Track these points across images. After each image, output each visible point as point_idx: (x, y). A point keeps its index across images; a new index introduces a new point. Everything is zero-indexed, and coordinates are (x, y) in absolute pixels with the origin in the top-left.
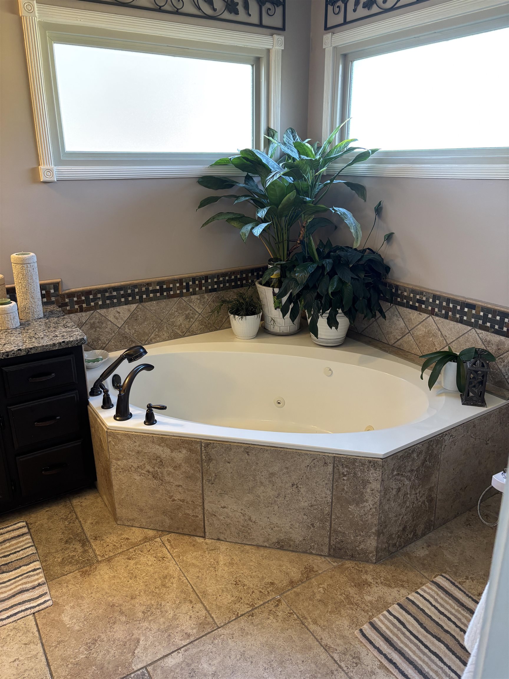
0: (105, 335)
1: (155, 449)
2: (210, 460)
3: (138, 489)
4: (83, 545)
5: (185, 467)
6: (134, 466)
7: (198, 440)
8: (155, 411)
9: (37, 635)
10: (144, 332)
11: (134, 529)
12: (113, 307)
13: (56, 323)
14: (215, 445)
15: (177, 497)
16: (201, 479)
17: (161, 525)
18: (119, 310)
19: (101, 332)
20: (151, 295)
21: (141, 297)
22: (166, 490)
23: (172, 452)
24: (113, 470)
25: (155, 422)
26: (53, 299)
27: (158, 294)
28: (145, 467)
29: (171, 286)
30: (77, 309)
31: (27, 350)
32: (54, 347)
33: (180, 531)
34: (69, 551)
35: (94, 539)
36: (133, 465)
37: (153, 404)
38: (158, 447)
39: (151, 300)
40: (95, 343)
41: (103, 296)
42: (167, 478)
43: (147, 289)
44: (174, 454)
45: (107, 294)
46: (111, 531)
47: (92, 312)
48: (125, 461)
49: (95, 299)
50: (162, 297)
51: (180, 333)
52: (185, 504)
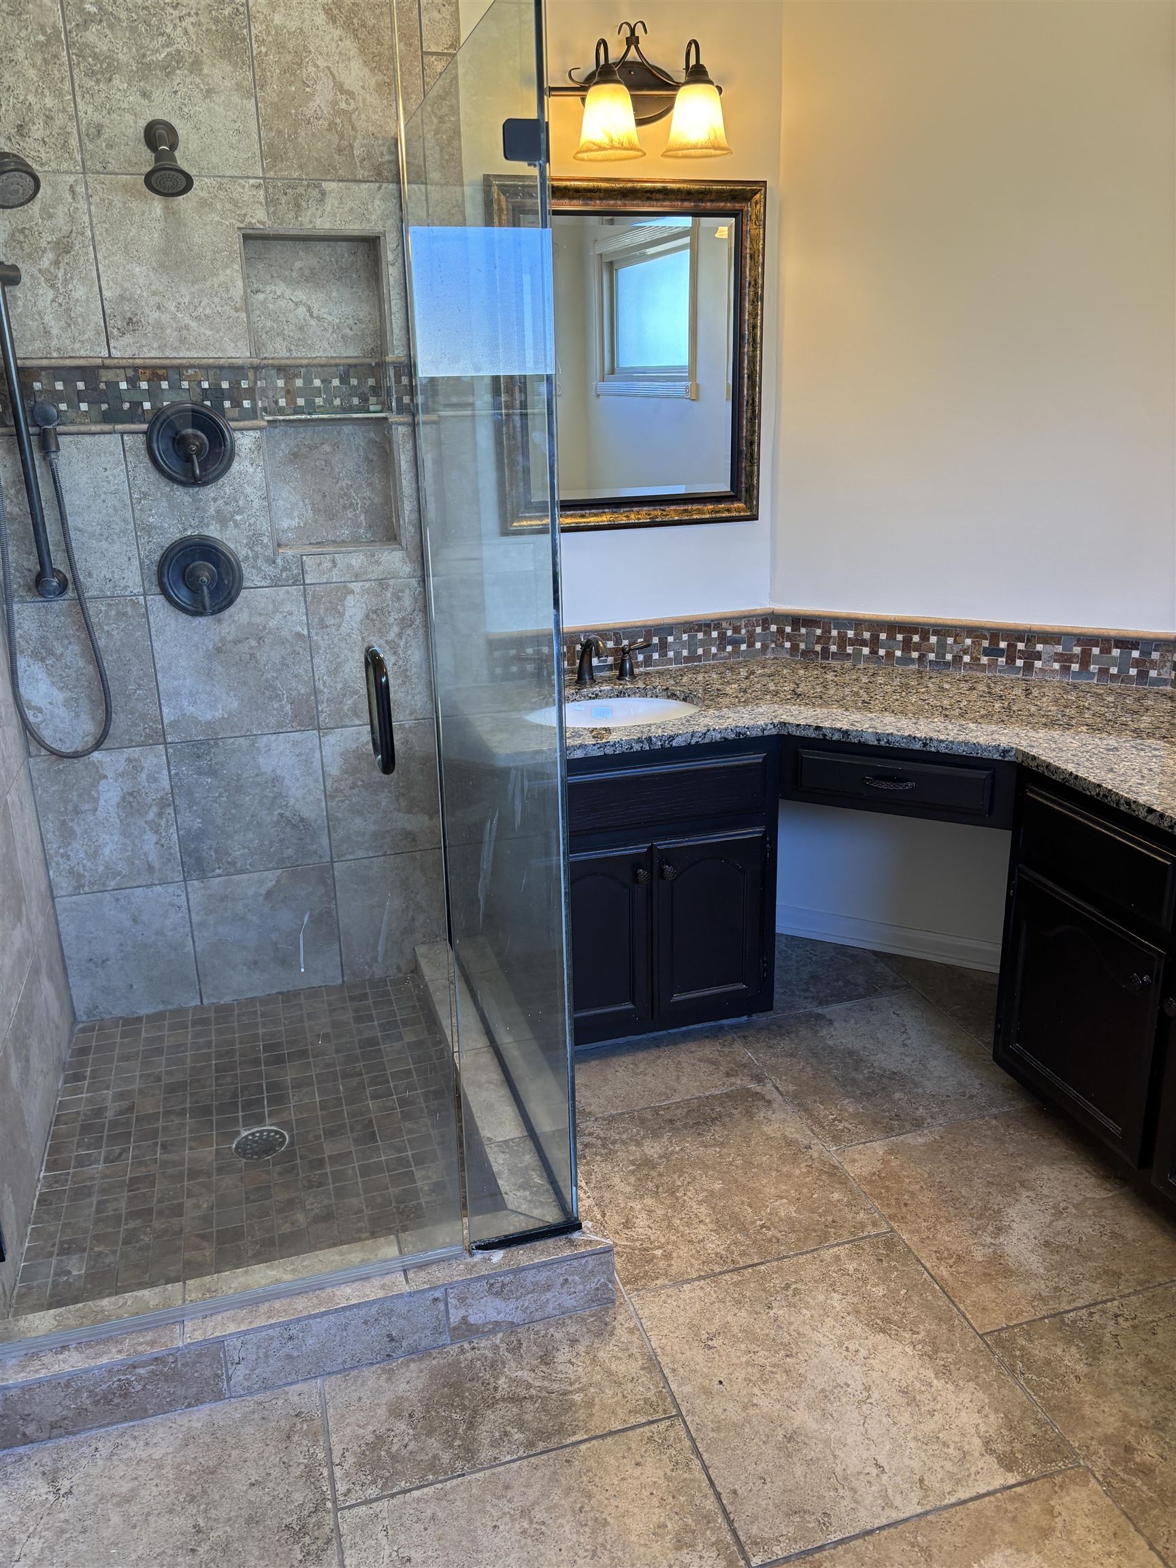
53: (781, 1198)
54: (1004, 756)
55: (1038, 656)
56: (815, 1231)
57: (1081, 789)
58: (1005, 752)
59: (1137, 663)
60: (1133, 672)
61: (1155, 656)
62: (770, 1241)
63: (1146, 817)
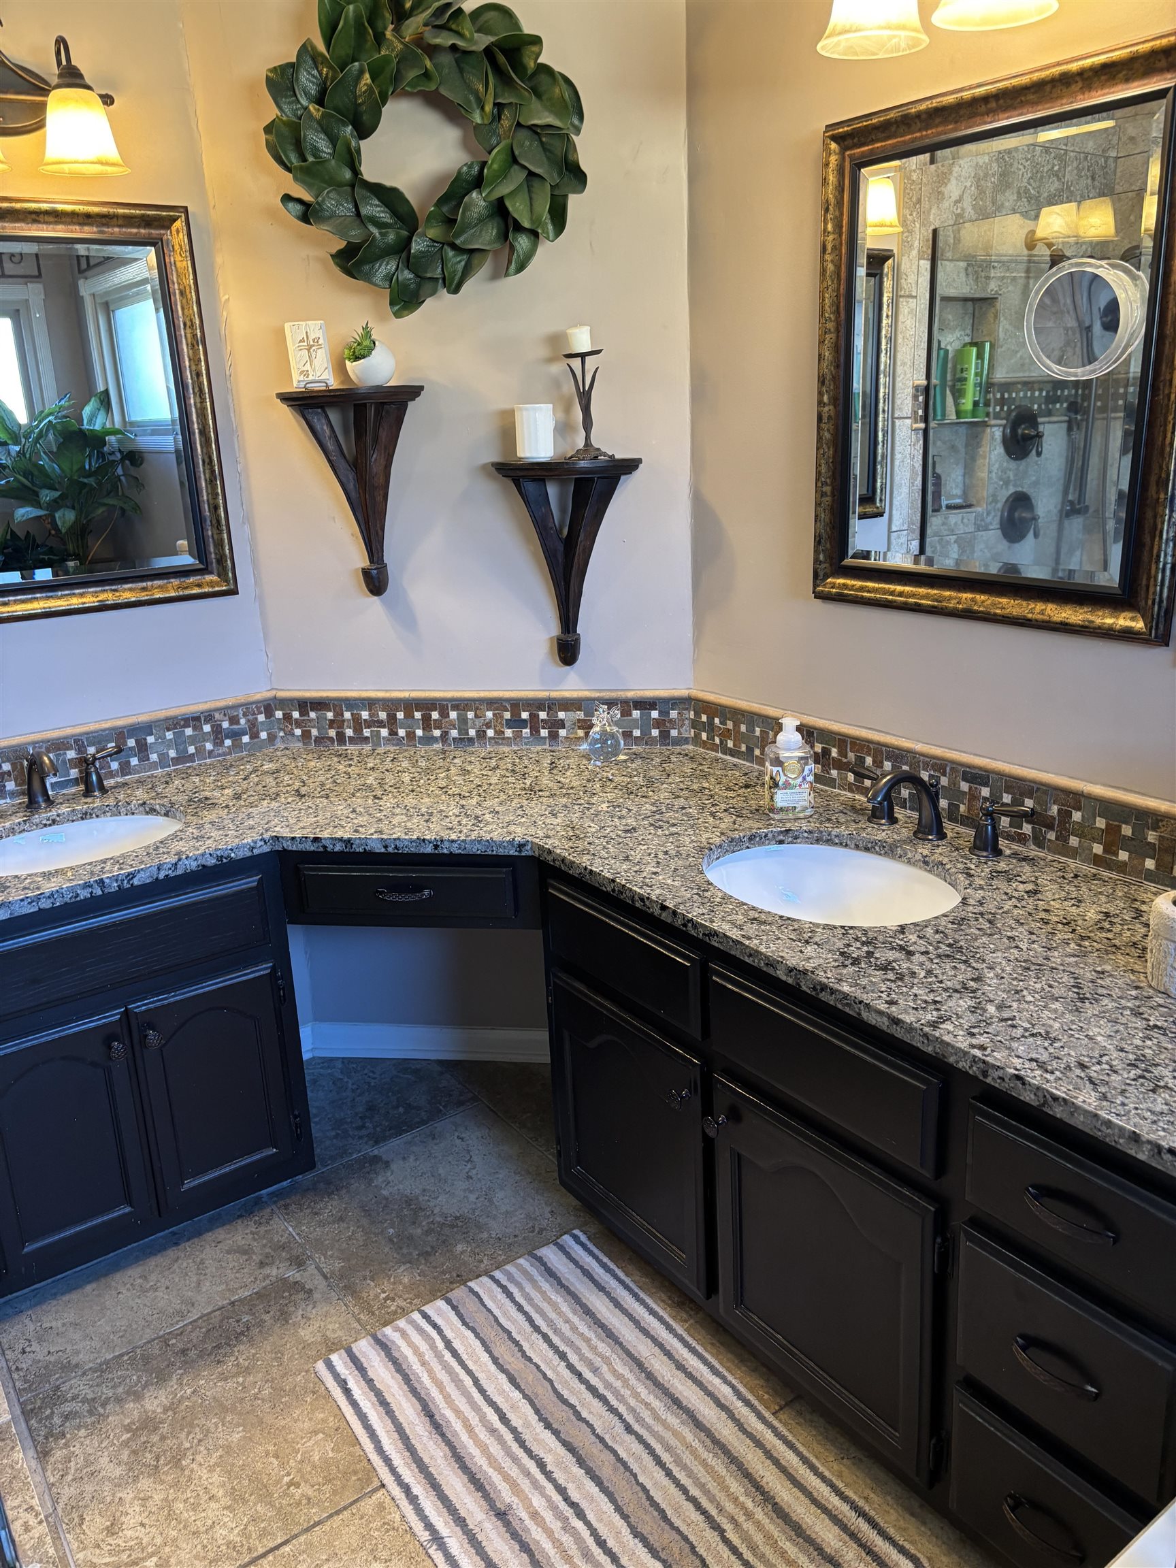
53: (316, 1432)
54: (520, 851)
55: (562, 724)
56: (355, 1472)
57: (597, 885)
58: (521, 846)
59: (658, 724)
60: (655, 733)
61: (674, 714)
62: (299, 1503)
63: (660, 915)
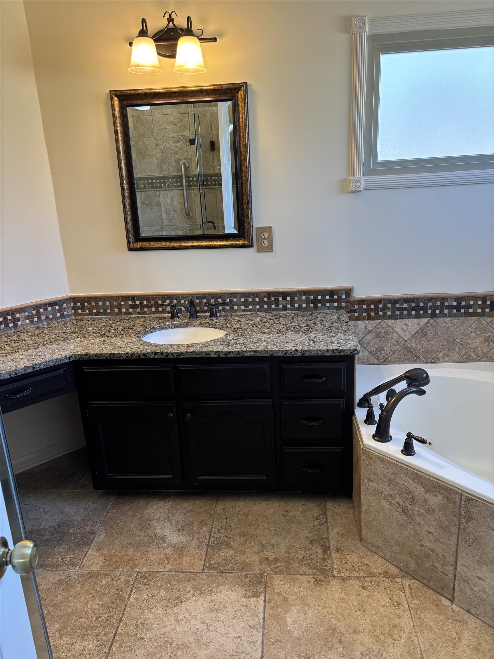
0: (389, 346)
1: (407, 483)
2: (470, 518)
3: (385, 518)
4: (324, 552)
5: (439, 515)
6: (385, 493)
7: (458, 491)
8: (414, 442)
9: (262, 623)
10: (432, 350)
11: (377, 557)
12: (402, 318)
13: (338, 329)
14: (478, 503)
15: (427, 544)
16: (456, 535)
17: (405, 566)
18: (407, 323)
19: (385, 342)
20: (446, 311)
21: (434, 312)
22: (415, 531)
23: (426, 493)
24: (363, 488)
25: (413, 453)
26: (343, 304)
27: (454, 311)
28: (395, 498)
29: (472, 303)
30: (365, 317)
31: (302, 352)
32: (327, 353)
33: (425, 581)
34: (310, 552)
35: (335, 551)
36: (384, 491)
37: (414, 434)
38: (411, 482)
39: (445, 316)
40: (378, 353)
41: (393, 306)
42: (418, 519)
43: (442, 304)
44: (428, 496)
45: (398, 305)
46: (353, 549)
47: (380, 321)
48: (376, 484)
49: (384, 309)
50: (458, 314)
51: (475, 357)
52: (435, 555)
54: (70, 360)
55: (18, 319)
58: (70, 357)
59: (59, 311)
60: (58, 315)
61: (64, 306)
